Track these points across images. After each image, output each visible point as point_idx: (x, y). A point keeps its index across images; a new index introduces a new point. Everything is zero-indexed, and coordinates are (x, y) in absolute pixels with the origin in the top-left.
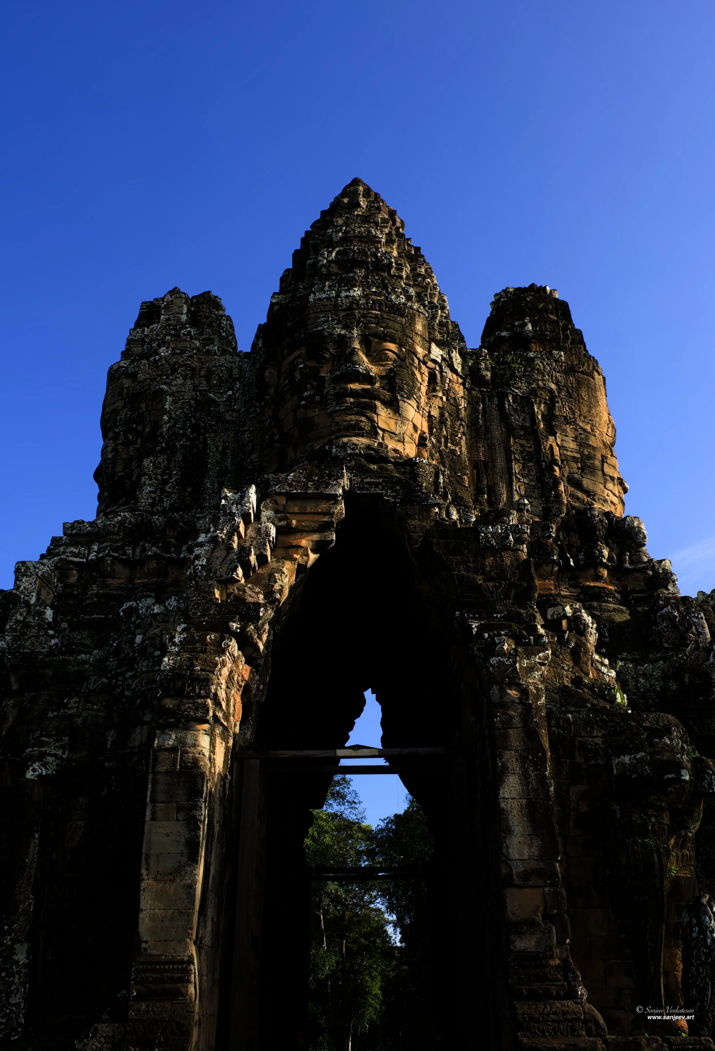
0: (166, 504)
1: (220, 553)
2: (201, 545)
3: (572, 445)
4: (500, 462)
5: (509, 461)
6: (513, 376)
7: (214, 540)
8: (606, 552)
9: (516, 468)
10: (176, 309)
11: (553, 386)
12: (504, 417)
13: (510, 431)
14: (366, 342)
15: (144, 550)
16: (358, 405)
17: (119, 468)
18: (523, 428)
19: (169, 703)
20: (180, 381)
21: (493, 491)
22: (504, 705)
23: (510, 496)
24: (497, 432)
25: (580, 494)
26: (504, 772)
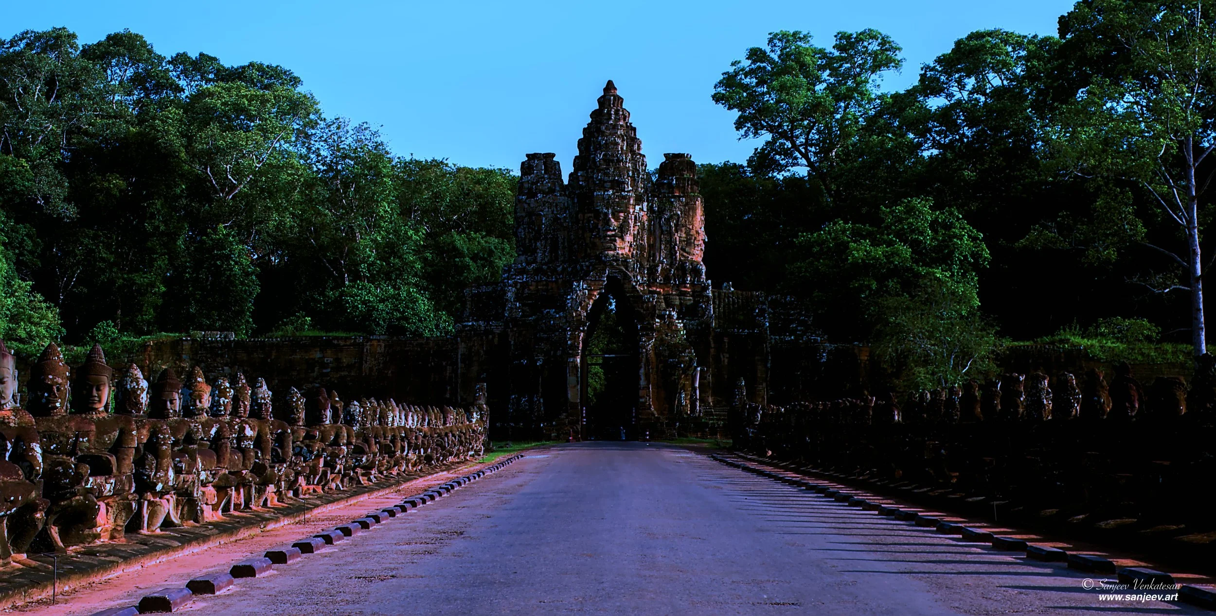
0: (546, 260)
1: (574, 302)
2: (569, 299)
3: (684, 235)
4: (658, 245)
5: (661, 244)
6: (665, 209)
7: (572, 298)
8: (689, 279)
9: (663, 247)
10: (540, 167)
11: (679, 213)
12: (661, 227)
13: (662, 233)
14: (613, 214)
15: (541, 278)
16: (610, 240)
17: (527, 241)
18: (667, 231)
19: (570, 352)
20: (547, 209)
21: (654, 256)
22: (642, 353)
23: (660, 258)
24: (658, 233)
25: (685, 254)
26: (641, 367)
